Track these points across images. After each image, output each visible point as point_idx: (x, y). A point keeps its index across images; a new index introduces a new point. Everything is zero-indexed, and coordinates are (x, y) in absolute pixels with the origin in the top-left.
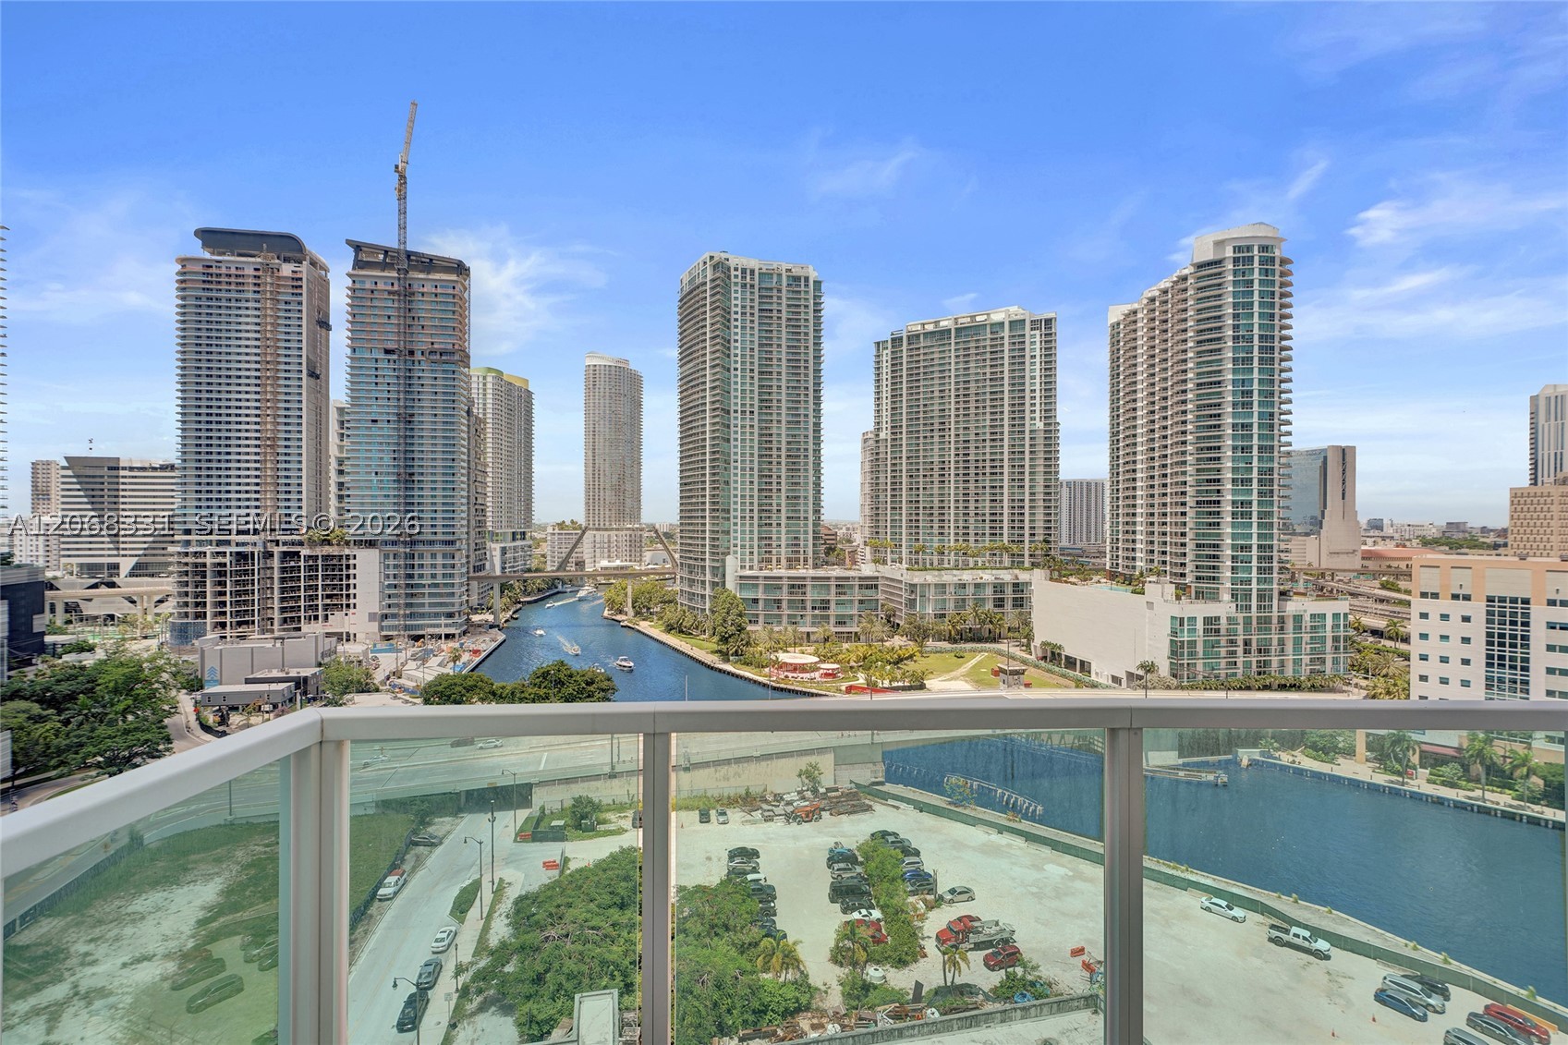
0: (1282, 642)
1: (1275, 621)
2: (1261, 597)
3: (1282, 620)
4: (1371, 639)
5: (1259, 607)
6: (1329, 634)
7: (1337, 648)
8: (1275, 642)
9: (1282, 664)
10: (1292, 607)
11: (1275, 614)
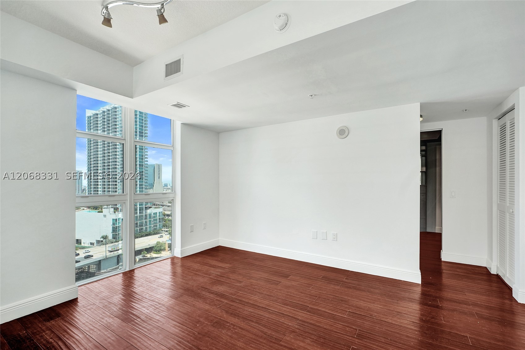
0: (146, 222)
1: (144, 216)
2: (140, 210)
3: (146, 215)
4: (167, 217)
5: (140, 213)
6: (158, 218)
7: (160, 221)
8: (144, 222)
9: (146, 228)
10: (149, 211)
11: (144, 214)
